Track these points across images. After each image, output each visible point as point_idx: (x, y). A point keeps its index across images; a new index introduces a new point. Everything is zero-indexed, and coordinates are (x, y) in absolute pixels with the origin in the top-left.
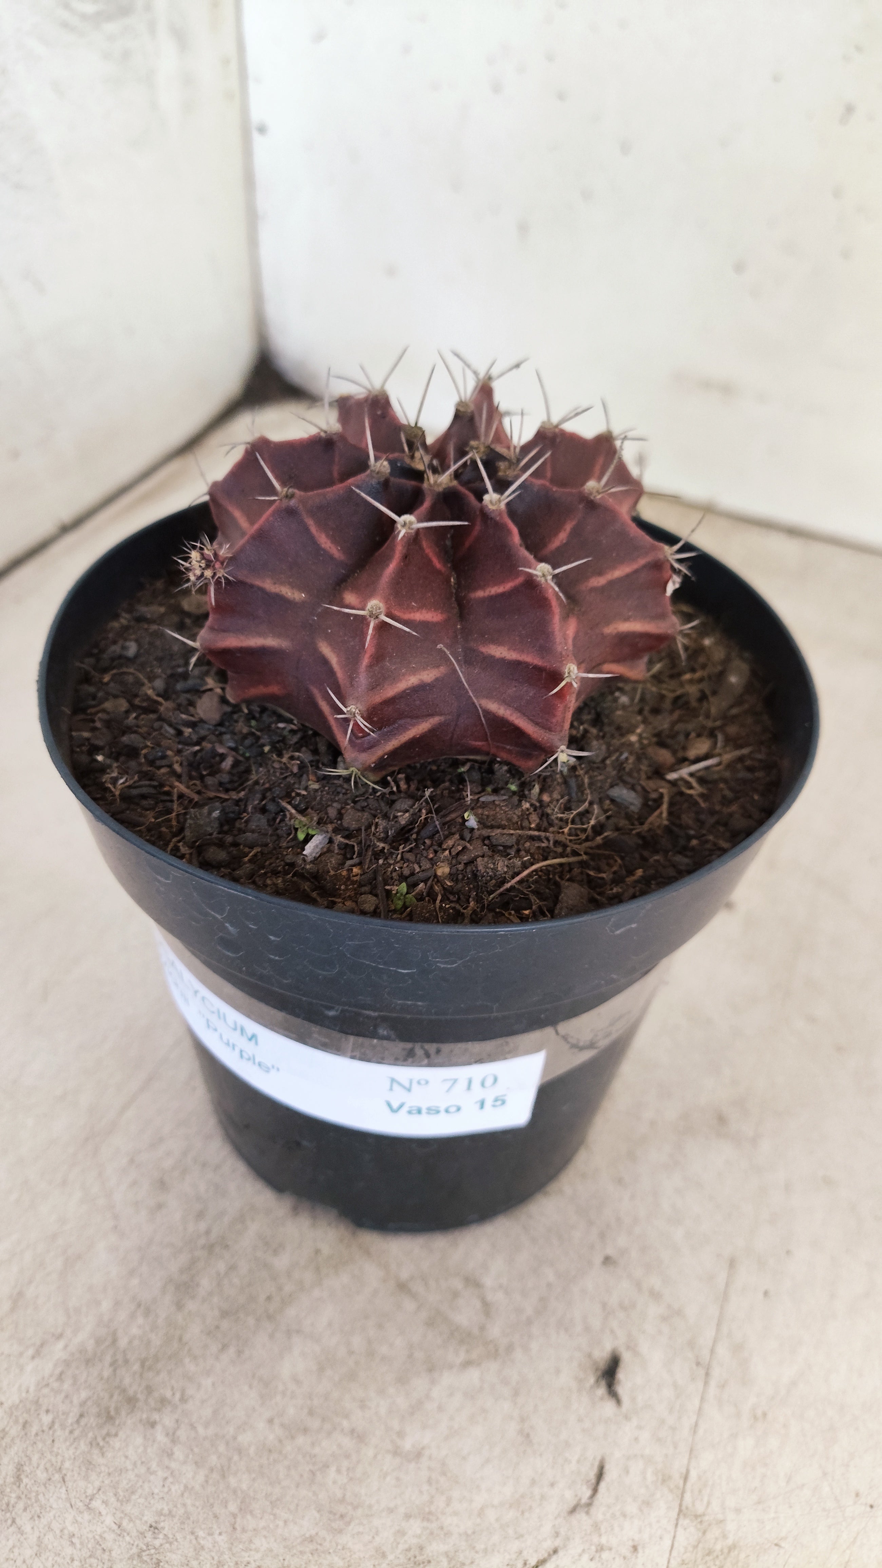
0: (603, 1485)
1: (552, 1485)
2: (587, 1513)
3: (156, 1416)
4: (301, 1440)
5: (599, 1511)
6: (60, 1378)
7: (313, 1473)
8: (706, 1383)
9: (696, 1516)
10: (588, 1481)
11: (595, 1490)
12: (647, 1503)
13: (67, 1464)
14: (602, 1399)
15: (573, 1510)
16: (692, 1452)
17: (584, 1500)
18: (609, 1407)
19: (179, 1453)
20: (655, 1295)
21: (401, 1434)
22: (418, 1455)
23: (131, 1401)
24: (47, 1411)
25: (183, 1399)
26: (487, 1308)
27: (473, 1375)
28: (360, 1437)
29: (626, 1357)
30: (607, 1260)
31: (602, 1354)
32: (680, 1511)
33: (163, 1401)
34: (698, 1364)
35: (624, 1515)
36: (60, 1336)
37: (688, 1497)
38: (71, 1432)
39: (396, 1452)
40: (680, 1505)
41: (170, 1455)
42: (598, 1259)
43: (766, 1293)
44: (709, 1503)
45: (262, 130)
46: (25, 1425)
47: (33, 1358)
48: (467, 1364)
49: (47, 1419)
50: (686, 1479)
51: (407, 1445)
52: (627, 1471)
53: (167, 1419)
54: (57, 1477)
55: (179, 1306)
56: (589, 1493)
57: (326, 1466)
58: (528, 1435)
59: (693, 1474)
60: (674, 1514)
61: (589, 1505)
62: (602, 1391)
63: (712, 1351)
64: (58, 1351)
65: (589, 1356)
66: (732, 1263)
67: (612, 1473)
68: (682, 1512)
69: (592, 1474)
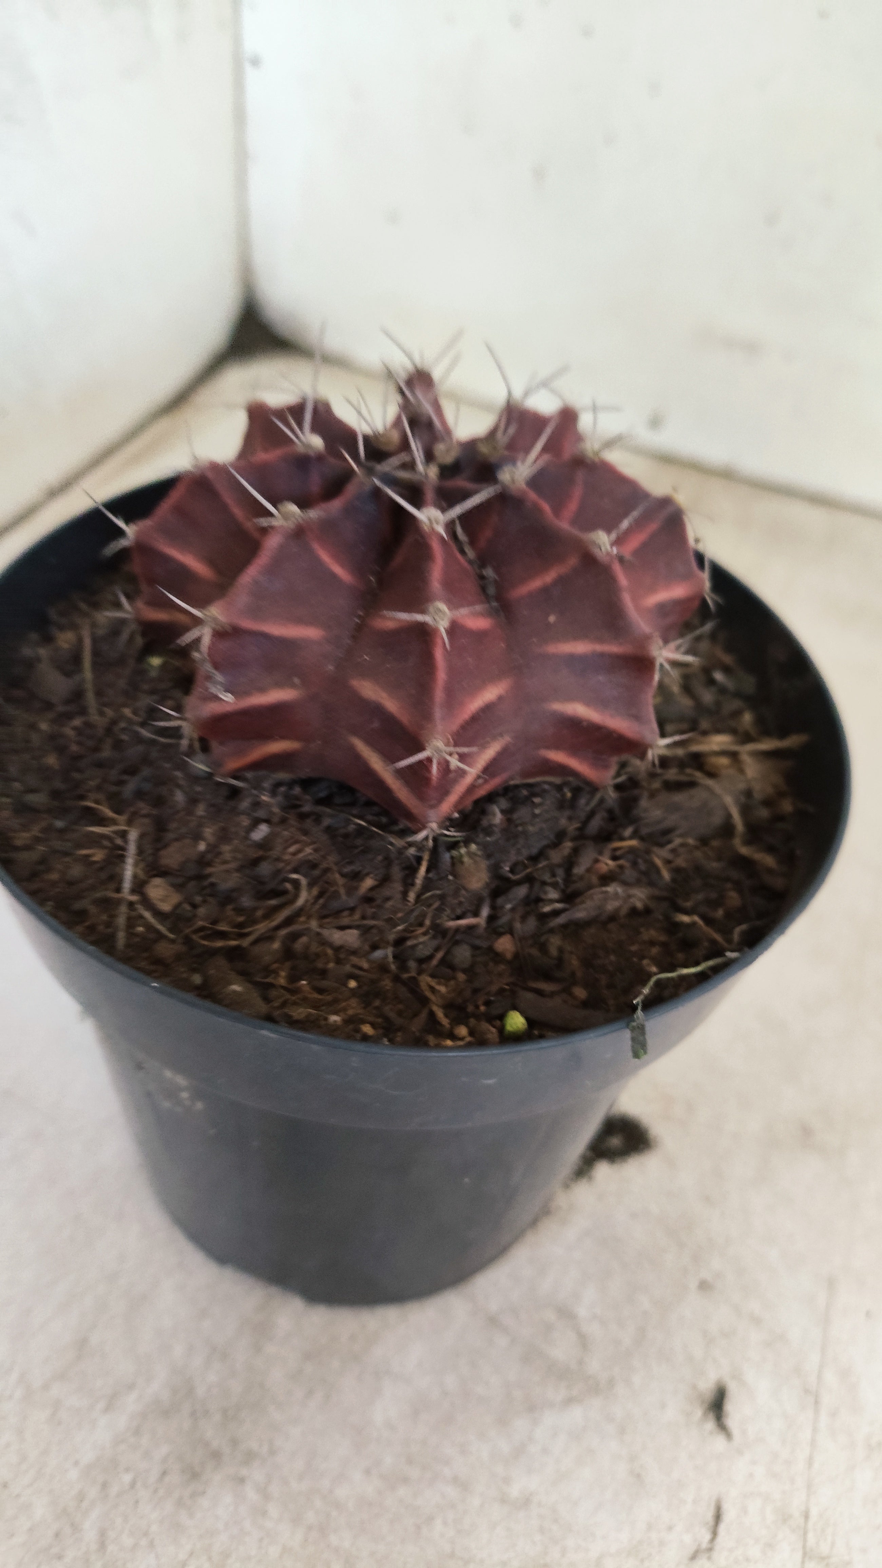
0: (722, 1528)
1: (670, 1528)
2: (709, 1558)
3: (244, 1472)
4: (402, 1491)
5: (721, 1556)
6: (137, 1432)
7: (418, 1528)
8: (817, 1412)
9: (823, 1558)
10: (707, 1523)
11: (715, 1534)
12: (770, 1546)
13: (154, 1528)
14: (711, 1433)
15: (694, 1557)
16: (809, 1487)
17: (704, 1545)
18: (719, 1442)
19: (273, 1510)
20: (757, 1321)
21: (507, 1480)
22: (526, 1502)
23: (216, 1456)
24: (127, 1470)
25: (272, 1452)
26: (584, 1341)
27: (576, 1414)
28: (463, 1485)
29: (733, 1389)
30: (704, 1286)
31: (707, 1385)
32: (805, 1554)
33: (251, 1455)
34: (807, 1391)
35: (748, 1560)
36: (131, 1387)
37: (810, 1535)
38: (156, 1491)
39: (504, 1500)
40: (804, 1547)
41: (264, 1513)
42: (693, 1284)
43: (868, 1314)
44: (833, 1544)
45: (257, 63)
46: (105, 1485)
47: (105, 1410)
48: (569, 1401)
49: (127, 1478)
50: (806, 1516)
51: (514, 1491)
52: (744, 1511)
53: (257, 1474)
54: (144, 1542)
55: (257, 1349)
56: (708, 1537)
57: (430, 1519)
58: (638, 1476)
59: (814, 1512)
60: (799, 1555)
61: (710, 1550)
62: (710, 1425)
63: (819, 1377)
64: (131, 1403)
65: (694, 1387)
66: (831, 1284)
67: (730, 1514)
68: (807, 1554)
69: (710, 1516)
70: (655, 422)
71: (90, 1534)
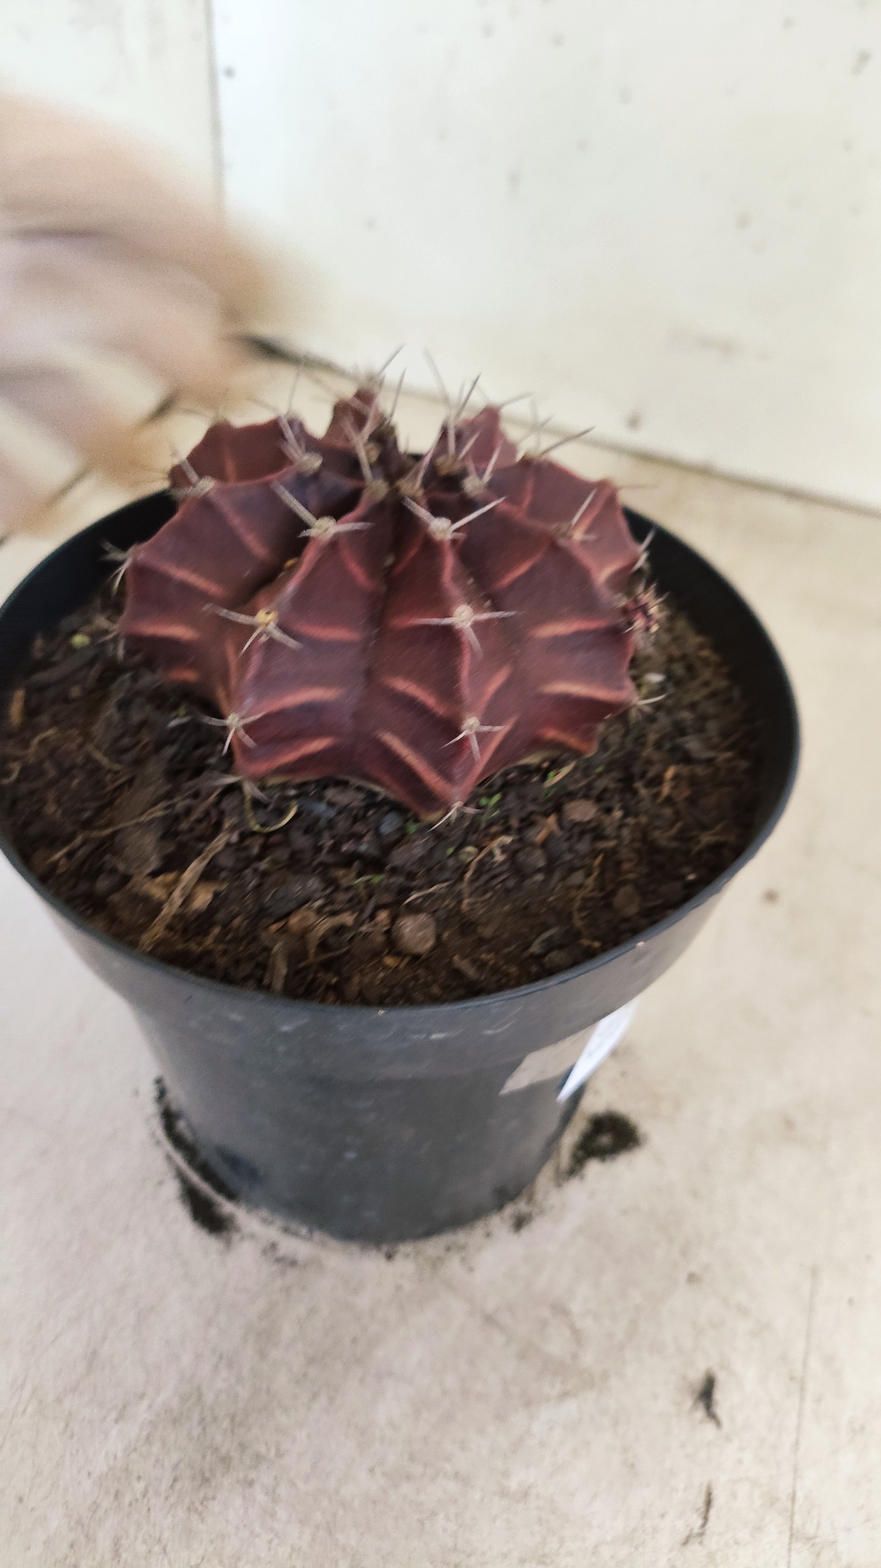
0: (712, 1512)
1: (663, 1516)
2: (701, 1543)
3: (253, 1475)
4: (406, 1488)
5: (712, 1541)
6: (148, 1440)
7: (421, 1523)
8: (802, 1399)
9: (809, 1539)
10: (697, 1510)
11: (706, 1519)
12: (758, 1529)
13: (166, 1534)
14: (701, 1422)
15: (686, 1542)
16: (796, 1471)
17: (696, 1531)
18: (709, 1430)
19: (282, 1512)
20: (743, 1311)
21: (506, 1474)
22: (525, 1494)
23: (226, 1461)
24: (139, 1478)
25: (279, 1454)
26: (577, 1335)
27: (571, 1407)
28: (464, 1480)
29: (721, 1378)
30: (692, 1278)
31: (697, 1376)
32: (792, 1535)
33: (259, 1459)
34: (792, 1379)
35: (737, 1543)
36: (142, 1396)
37: (797, 1519)
38: (167, 1498)
39: (503, 1493)
40: (791, 1528)
41: (273, 1515)
42: (682, 1277)
43: (850, 1301)
44: (819, 1525)
45: (229, 73)
46: (117, 1495)
47: (117, 1421)
48: (564, 1395)
49: (140, 1486)
50: (793, 1499)
51: (513, 1484)
52: (734, 1496)
53: (265, 1477)
54: (157, 1548)
55: (263, 1355)
56: (700, 1522)
57: (434, 1514)
58: (633, 1466)
59: (800, 1494)
60: (786, 1538)
61: (701, 1534)
62: (700, 1413)
63: (805, 1364)
64: (142, 1412)
65: (684, 1378)
66: (814, 1272)
67: (720, 1499)
68: (793, 1536)
69: (701, 1501)
70: (634, 422)
71: (104, 1543)
